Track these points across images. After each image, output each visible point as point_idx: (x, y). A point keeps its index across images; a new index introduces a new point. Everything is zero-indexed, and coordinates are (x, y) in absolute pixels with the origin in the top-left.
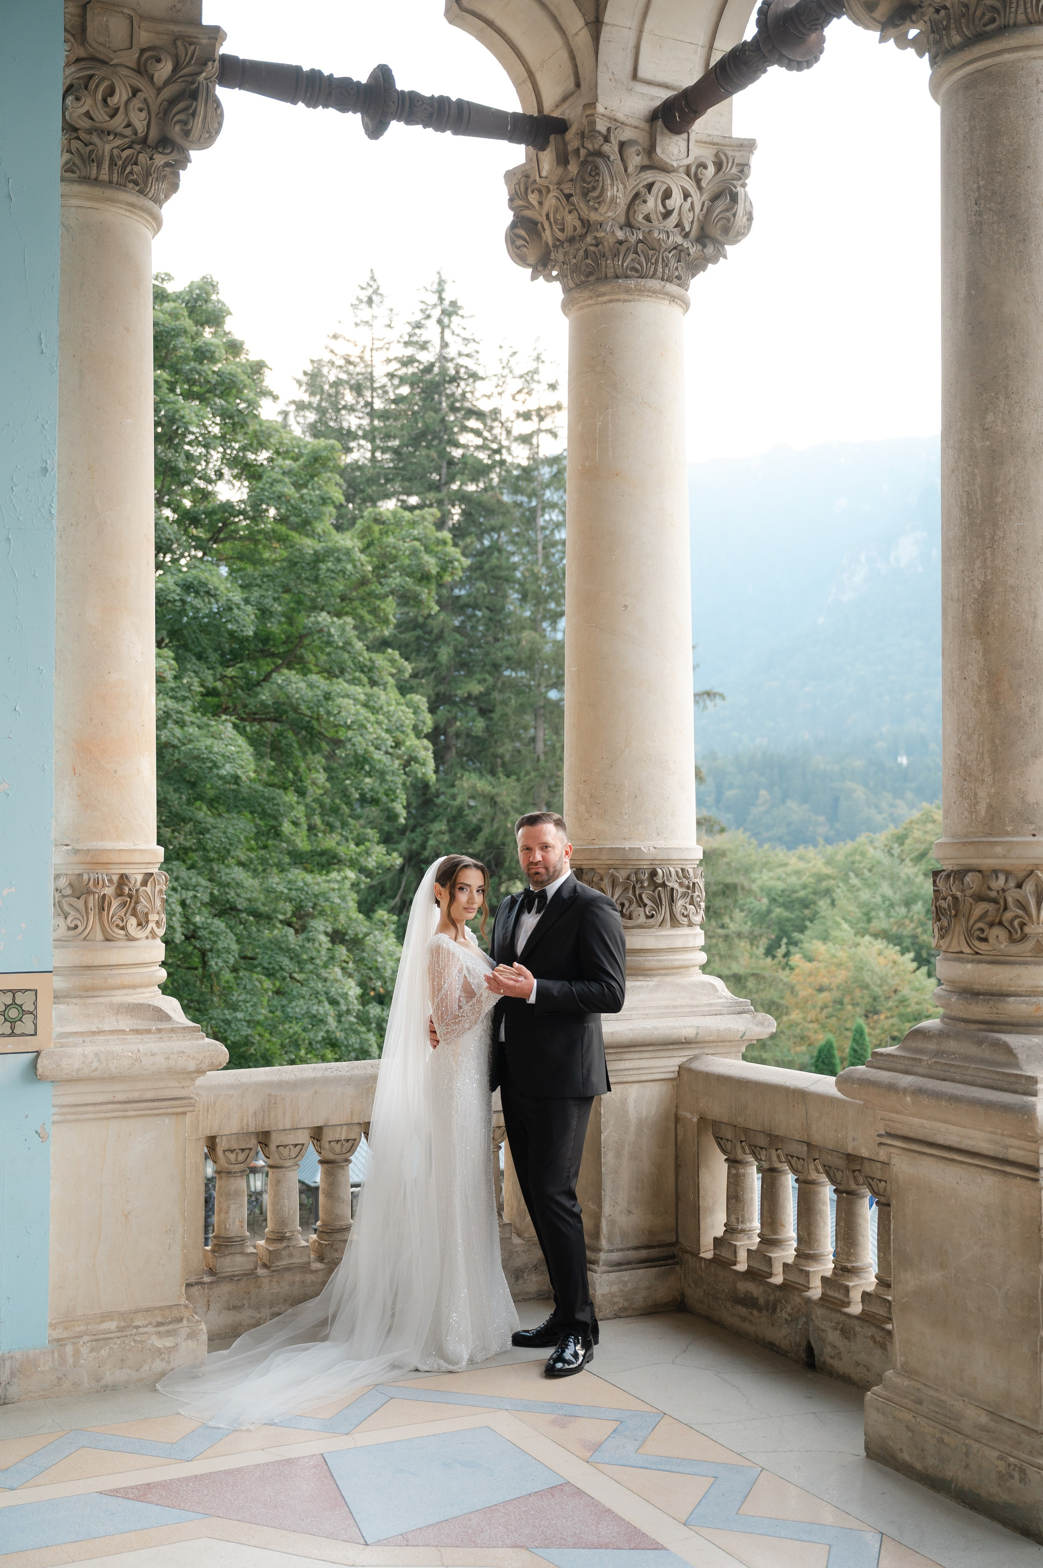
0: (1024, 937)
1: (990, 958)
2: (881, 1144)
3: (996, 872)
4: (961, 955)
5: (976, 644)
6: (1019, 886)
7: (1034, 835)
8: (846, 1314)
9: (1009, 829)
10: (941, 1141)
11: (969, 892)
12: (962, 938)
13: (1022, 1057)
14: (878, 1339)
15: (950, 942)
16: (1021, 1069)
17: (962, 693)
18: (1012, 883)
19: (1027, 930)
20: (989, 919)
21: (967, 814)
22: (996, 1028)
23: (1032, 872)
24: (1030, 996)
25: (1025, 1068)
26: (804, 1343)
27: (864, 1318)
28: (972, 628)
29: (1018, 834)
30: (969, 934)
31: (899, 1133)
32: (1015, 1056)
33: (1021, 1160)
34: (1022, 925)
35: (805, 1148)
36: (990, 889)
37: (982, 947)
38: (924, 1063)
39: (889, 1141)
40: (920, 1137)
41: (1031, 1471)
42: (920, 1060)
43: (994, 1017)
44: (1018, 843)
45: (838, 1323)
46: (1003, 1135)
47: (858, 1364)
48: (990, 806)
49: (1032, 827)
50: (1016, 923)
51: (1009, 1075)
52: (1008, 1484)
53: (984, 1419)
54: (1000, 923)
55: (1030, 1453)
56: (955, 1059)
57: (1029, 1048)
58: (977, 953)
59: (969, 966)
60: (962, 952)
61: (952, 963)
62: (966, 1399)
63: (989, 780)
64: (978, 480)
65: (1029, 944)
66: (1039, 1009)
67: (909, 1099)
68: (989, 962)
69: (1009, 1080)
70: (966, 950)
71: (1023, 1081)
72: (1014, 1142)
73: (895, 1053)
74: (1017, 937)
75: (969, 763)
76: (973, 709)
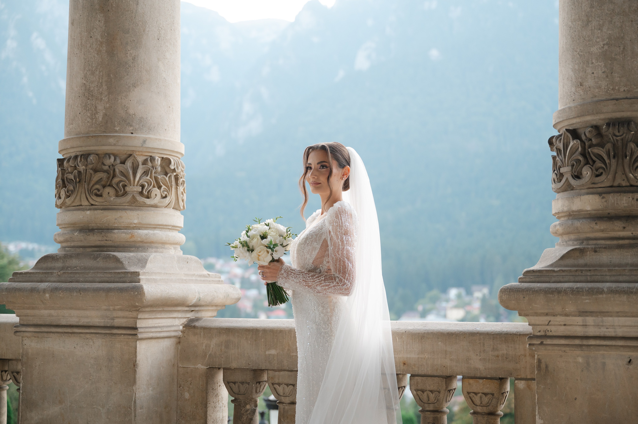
0: (125, 193)
1: (102, 207)
2: (16, 332)
3: (108, 155)
4: (81, 207)
5: (100, 16)
6: (123, 162)
7: (132, 133)
9: (117, 129)
10: (64, 322)
11: (90, 166)
12: (83, 196)
13: (126, 263)
15: (75, 199)
16: (126, 269)
17: (88, 46)
18: (118, 161)
19: (127, 189)
20: (103, 183)
21: (89, 120)
22: (105, 249)
23: (130, 155)
24: (126, 229)
25: (128, 269)
28: (97, 7)
29: (123, 132)
30: (90, 191)
31: (31, 323)
32: (121, 263)
33: (124, 325)
34: (124, 186)
36: (105, 165)
37: (99, 199)
38: (55, 275)
39: (24, 329)
40: (47, 323)
42: (52, 273)
43: (103, 243)
44: (124, 137)
46: (114, 310)
48: (105, 115)
49: (131, 128)
50: (121, 184)
51: (119, 273)
54: (111, 185)
56: (78, 269)
57: (129, 258)
58: (92, 205)
59: (88, 212)
60: (81, 205)
61: (74, 212)
63: (105, 99)
65: (128, 198)
66: (132, 236)
67: (47, 295)
68: (102, 210)
69: (119, 276)
70: (86, 203)
71: (129, 275)
72: (120, 314)
73: (32, 271)
74: (120, 193)
75: (92, 89)
76: (96, 55)
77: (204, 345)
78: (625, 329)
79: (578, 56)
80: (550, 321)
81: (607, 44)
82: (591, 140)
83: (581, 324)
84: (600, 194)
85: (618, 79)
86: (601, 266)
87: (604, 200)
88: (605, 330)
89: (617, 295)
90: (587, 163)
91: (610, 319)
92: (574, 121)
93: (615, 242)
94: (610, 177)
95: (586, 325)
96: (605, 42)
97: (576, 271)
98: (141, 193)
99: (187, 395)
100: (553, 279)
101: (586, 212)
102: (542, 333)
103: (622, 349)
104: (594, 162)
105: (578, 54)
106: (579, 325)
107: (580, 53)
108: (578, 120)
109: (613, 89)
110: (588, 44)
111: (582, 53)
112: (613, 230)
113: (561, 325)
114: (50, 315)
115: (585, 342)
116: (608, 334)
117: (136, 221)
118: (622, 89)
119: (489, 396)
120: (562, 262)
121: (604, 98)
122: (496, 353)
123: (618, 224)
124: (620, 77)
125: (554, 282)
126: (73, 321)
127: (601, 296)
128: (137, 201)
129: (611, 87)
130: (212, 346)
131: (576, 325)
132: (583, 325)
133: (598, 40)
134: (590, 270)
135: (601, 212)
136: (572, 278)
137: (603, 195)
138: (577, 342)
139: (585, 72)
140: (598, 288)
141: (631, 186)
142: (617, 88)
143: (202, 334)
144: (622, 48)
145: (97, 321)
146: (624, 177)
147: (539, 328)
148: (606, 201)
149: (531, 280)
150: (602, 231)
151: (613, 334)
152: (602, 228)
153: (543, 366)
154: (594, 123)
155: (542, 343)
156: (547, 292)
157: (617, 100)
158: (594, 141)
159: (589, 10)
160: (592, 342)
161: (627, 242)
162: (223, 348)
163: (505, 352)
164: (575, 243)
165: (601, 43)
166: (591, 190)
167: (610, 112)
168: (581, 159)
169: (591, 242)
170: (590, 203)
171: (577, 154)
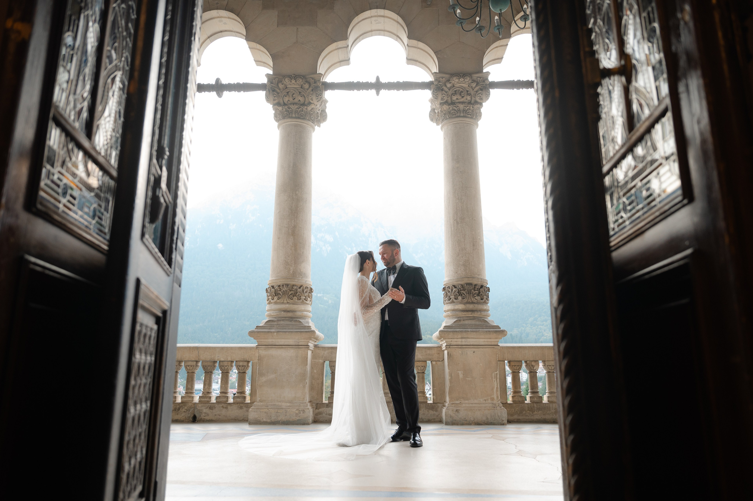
0: (300, 299)
3: (295, 285)
4: (284, 303)
6: (299, 288)
7: (301, 278)
8: (211, 403)
9: (297, 276)
10: (278, 344)
11: (289, 289)
12: (285, 299)
14: (224, 406)
15: (282, 300)
16: (305, 325)
19: (301, 297)
20: (293, 295)
21: (287, 273)
22: (295, 318)
23: (301, 286)
24: (300, 312)
26: (192, 416)
27: (217, 402)
30: (289, 297)
31: (263, 344)
32: (302, 323)
33: (303, 345)
34: (300, 296)
35: (195, 363)
36: (293, 288)
37: (292, 300)
38: (275, 327)
39: (260, 347)
40: (270, 344)
41: (305, 410)
43: (293, 316)
45: (209, 406)
46: (301, 339)
47: (216, 415)
48: (293, 271)
52: (299, 415)
53: (288, 404)
54: (295, 296)
55: (304, 407)
56: (284, 325)
57: (303, 321)
58: (288, 302)
59: (287, 305)
62: (282, 402)
63: (294, 266)
64: (294, 204)
65: (301, 301)
66: (302, 314)
67: (275, 334)
68: (292, 304)
69: (303, 327)
70: (286, 302)
71: (307, 327)
72: (303, 340)
73: (264, 325)
74: (299, 299)
75: (288, 262)
76: (290, 250)
77: (322, 353)
78: (473, 343)
79: (455, 264)
80: (453, 341)
81: (465, 262)
82: (460, 289)
84: (464, 304)
86: (466, 324)
89: (472, 333)
90: (459, 295)
91: (469, 339)
92: (455, 283)
93: (469, 318)
94: (467, 299)
95: (462, 342)
97: (460, 326)
98: (305, 299)
99: (315, 371)
100: (453, 328)
101: (459, 309)
102: (449, 344)
103: (473, 348)
104: (462, 295)
108: (456, 283)
112: (468, 315)
114: (272, 341)
115: (462, 347)
116: (468, 344)
117: (303, 309)
119: (424, 367)
120: (454, 323)
121: (464, 277)
122: (426, 353)
123: (470, 313)
126: (282, 343)
128: (304, 302)
129: (466, 274)
130: (325, 354)
134: (463, 326)
138: (460, 346)
139: (458, 269)
140: (467, 330)
141: (472, 302)
143: (322, 349)
145: (292, 343)
146: (471, 299)
150: (465, 315)
151: (470, 344)
153: (449, 354)
154: (461, 284)
155: (449, 347)
156: (453, 332)
157: (468, 278)
158: (462, 289)
159: (458, 252)
160: (464, 347)
161: (472, 318)
162: (330, 354)
163: (429, 353)
164: (456, 318)
166: (461, 303)
167: (466, 281)
168: (458, 294)
169: (461, 318)
170: (461, 307)
171: (456, 293)
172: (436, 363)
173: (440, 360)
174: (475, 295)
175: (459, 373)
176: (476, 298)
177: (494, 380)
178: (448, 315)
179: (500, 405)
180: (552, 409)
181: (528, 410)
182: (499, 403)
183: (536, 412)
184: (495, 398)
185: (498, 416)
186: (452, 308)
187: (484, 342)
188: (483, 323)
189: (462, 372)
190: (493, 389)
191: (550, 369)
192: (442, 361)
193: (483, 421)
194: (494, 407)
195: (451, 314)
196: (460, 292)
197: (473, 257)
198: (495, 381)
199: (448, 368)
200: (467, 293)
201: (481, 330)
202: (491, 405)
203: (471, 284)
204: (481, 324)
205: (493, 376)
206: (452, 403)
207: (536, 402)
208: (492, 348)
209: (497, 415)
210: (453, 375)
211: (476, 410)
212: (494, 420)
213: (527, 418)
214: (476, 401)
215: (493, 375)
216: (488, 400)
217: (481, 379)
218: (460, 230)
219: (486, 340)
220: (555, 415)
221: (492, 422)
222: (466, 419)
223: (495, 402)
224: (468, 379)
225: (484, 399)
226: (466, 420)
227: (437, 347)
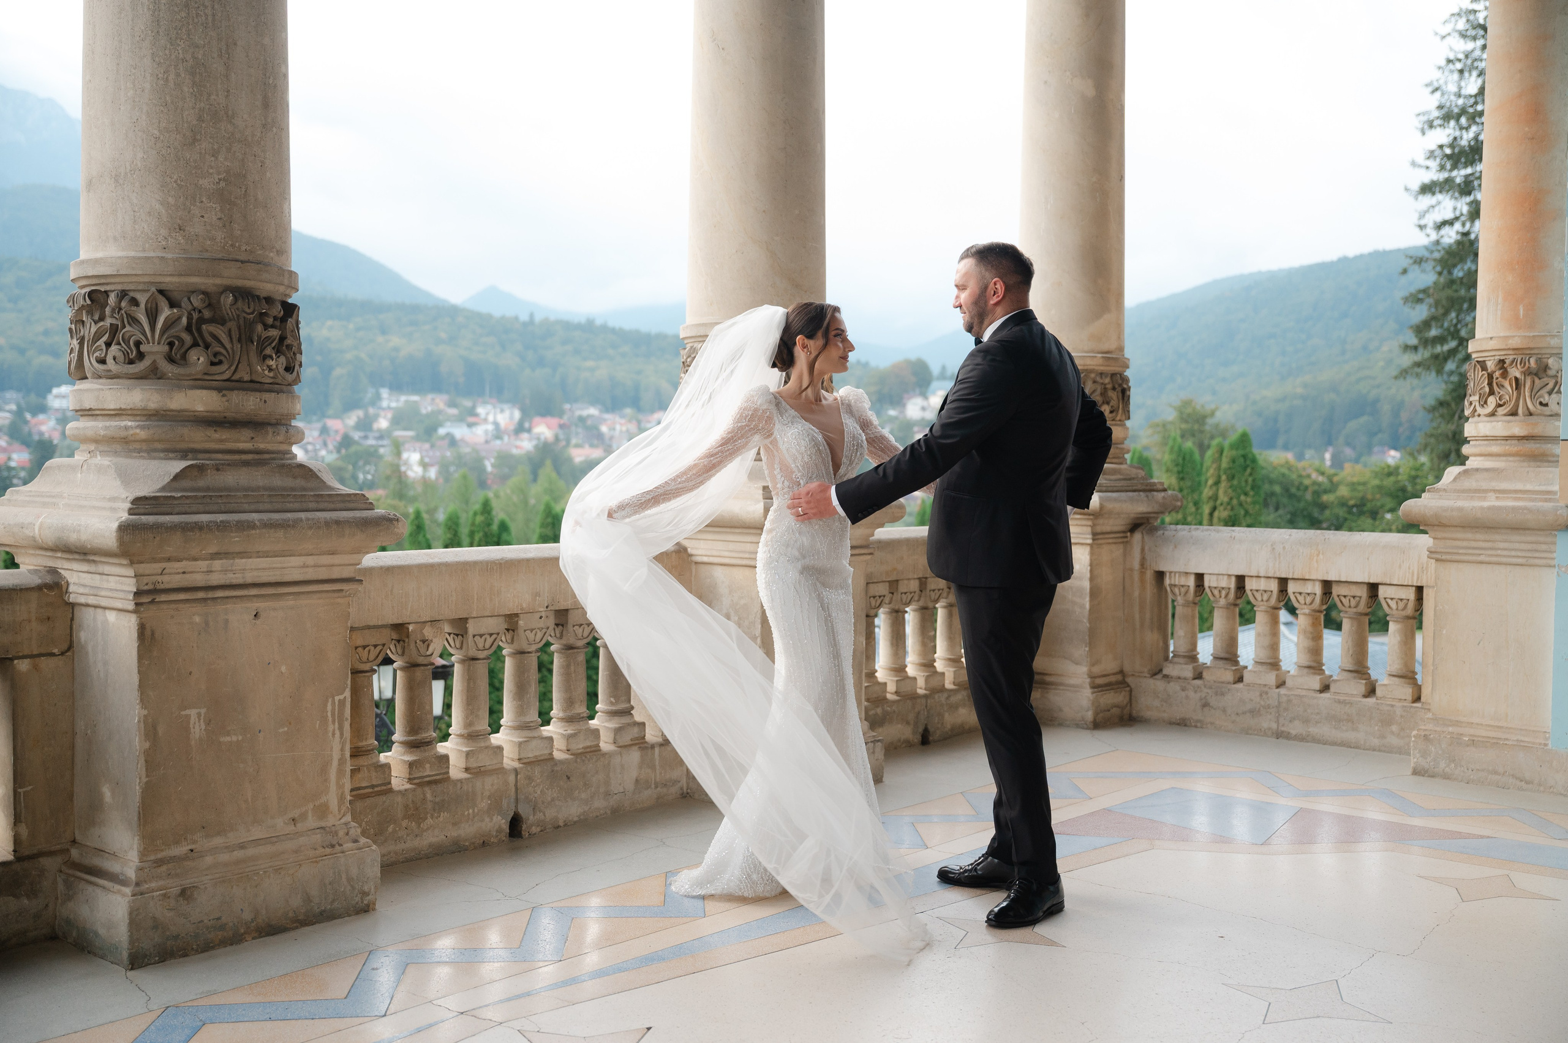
78: (255, 573)
79: (175, 185)
80: (164, 569)
81: (224, 180)
82: (200, 312)
83: (205, 570)
84: (219, 390)
85: (239, 232)
86: (229, 489)
87: (224, 399)
88: (232, 576)
89: (273, 530)
90: (195, 344)
92: (168, 279)
93: (236, 457)
95: (211, 571)
96: (222, 176)
97: (204, 496)
100: (177, 510)
101: (192, 413)
102: (151, 587)
103: (255, 599)
104: (208, 344)
105: (176, 182)
106: (203, 572)
107: (179, 182)
108: (175, 278)
109: (232, 245)
110: (194, 172)
111: (182, 183)
112: (238, 441)
113: (179, 573)
115: (210, 595)
116: (235, 582)
118: (243, 248)
120: (176, 485)
121: (220, 256)
123: (247, 433)
124: (240, 230)
125: (178, 514)
127: (253, 532)
129: (230, 242)
131: (198, 572)
132: (208, 572)
133: (211, 171)
134: (221, 496)
135: (216, 414)
136: (201, 508)
137: (224, 392)
138: (201, 595)
139: (189, 212)
140: (248, 521)
141: (254, 382)
142: (237, 244)
144: (243, 190)
146: (248, 368)
147: (145, 580)
148: (228, 401)
149: (147, 511)
150: (221, 441)
151: (240, 581)
152: (224, 437)
154: (203, 288)
155: (153, 602)
157: (242, 262)
158: (207, 314)
159: (195, 122)
160: (220, 594)
165: (216, 177)
166: (201, 382)
167: (231, 276)
168: (187, 339)
169: (200, 456)
170: (201, 401)
171: (179, 329)
172: (36, 667)
173: (56, 651)
174: (268, 351)
175: (188, 717)
176: (272, 363)
177: (331, 728)
178: (123, 434)
179: (352, 832)
180: (482, 800)
181: (405, 817)
182: (346, 824)
183: (429, 821)
184: (334, 803)
185: (349, 880)
186: (152, 405)
187: (305, 566)
188: (299, 482)
189: (203, 711)
190: (324, 770)
191: (481, 646)
192: (62, 654)
193: (291, 914)
194: (333, 846)
195: (142, 434)
196: (199, 330)
197: (262, 162)
198: (334, 734)
199: (142, 700)
200: (235, 335)
201: (302, 515)
202: (317, 838)
203: (243, 294)
204: (293, 489)
205: (329, 714)
206: (152, 858)
207: (427, 779)
208: (336, 595)
209: (344, 876)
210: (161, 730)
211: (265, 872)
212: (333, 901)
213: (400, 846)
214: (257, 833)
215: (329, 707)
216: (304, 816)
217: (281, 730)
218: (209, 11)
219: (310, 560)
220: (487, 820)
221: (324, 911)
222: (224, 920)
223: (330, 821)
224: (228, 739)
225: (291, 815)
226: (223, 927)
227: (39, 588)
